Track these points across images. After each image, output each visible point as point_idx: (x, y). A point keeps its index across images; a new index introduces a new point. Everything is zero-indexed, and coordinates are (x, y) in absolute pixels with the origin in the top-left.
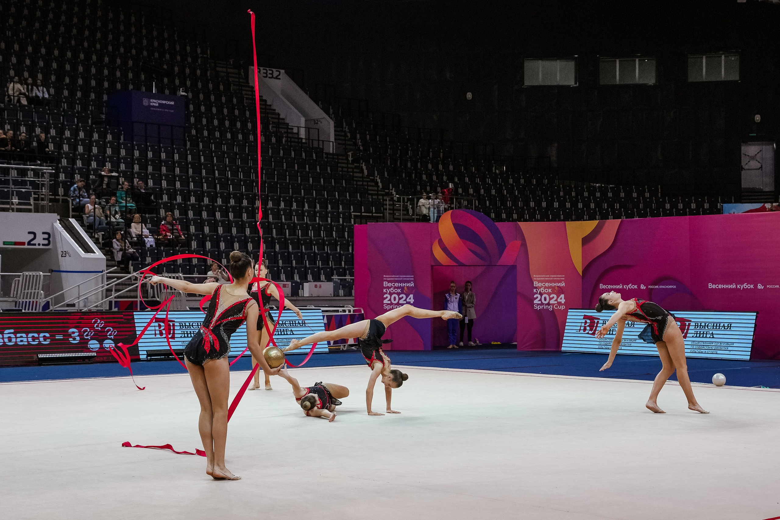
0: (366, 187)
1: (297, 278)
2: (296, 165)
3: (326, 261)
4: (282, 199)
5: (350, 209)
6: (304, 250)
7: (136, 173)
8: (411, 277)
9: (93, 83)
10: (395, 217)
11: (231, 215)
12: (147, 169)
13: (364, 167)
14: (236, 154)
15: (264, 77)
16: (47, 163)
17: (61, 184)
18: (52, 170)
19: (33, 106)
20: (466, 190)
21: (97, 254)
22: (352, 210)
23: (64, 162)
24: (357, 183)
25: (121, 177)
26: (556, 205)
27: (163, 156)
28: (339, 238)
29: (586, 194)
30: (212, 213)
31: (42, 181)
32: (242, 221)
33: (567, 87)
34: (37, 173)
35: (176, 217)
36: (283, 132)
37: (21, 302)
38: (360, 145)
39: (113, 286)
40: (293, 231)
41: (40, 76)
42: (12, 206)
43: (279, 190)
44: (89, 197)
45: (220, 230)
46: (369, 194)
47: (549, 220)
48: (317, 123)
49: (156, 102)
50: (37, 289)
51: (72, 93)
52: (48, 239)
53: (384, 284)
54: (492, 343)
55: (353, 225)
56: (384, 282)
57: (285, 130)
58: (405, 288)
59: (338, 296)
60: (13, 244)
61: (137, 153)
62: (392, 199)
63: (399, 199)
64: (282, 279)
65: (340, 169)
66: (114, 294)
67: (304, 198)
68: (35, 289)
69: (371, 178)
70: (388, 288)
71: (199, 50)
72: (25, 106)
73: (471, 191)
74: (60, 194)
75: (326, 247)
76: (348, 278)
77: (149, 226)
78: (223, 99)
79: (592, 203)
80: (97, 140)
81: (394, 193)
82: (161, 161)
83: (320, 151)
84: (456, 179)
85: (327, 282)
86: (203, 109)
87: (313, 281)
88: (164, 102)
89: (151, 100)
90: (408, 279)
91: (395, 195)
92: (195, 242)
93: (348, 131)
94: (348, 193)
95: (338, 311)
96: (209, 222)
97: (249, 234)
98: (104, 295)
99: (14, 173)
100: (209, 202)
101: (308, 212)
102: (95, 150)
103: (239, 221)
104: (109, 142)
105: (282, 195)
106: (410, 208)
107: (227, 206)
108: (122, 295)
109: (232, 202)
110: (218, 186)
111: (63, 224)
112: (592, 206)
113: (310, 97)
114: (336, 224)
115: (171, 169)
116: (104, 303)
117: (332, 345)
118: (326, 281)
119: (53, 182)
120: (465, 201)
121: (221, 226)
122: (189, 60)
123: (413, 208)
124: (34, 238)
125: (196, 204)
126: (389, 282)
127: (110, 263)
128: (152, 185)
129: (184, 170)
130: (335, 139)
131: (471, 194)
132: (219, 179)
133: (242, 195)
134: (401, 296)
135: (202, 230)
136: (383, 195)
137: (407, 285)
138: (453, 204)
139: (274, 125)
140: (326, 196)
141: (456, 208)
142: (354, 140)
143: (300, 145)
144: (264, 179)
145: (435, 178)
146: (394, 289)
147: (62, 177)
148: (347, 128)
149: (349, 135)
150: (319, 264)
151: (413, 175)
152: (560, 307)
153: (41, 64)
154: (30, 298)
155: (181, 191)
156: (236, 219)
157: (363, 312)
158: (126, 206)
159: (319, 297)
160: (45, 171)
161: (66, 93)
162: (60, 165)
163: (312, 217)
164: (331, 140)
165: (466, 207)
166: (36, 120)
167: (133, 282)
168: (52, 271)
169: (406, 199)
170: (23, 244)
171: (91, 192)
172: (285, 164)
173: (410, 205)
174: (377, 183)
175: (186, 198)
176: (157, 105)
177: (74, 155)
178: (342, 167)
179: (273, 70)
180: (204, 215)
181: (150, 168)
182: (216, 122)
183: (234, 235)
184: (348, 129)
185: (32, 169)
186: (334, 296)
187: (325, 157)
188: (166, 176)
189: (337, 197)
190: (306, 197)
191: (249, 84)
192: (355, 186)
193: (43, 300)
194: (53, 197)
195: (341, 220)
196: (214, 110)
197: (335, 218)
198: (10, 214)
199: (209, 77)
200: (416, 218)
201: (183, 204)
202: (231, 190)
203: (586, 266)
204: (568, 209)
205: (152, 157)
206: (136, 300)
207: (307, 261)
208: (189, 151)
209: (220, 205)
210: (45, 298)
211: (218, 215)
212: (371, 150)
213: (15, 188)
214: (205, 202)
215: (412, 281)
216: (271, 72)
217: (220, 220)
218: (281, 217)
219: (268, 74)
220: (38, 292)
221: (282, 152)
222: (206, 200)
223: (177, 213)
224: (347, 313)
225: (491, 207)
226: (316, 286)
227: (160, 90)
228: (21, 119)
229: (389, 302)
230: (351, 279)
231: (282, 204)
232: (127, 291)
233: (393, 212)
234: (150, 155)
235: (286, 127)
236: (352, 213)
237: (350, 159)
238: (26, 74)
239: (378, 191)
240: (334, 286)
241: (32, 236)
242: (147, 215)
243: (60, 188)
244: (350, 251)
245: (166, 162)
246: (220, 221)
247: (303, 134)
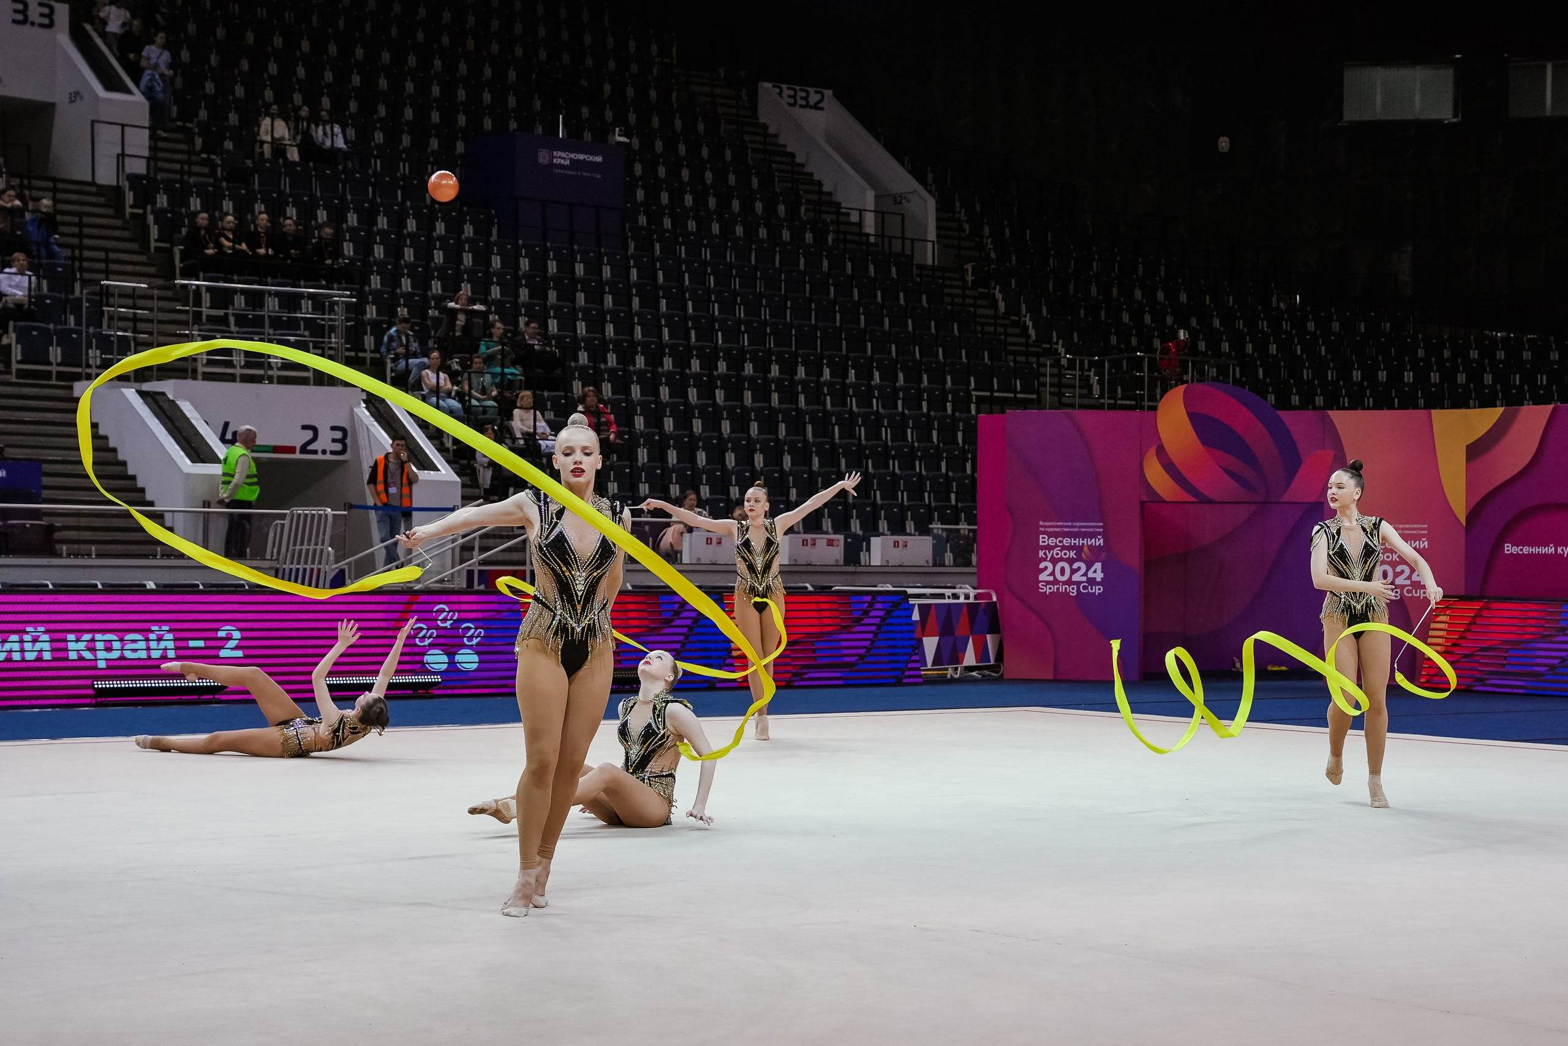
0: (1003, 337)
1: (855, 526)
2: (856, 291)
3: (916, 492)
4: (825, 361)
5: (969, 384)
6: (871, 469)
7: (523, 305)
8: (1097, 526)
9: (435, 117)
10: (1064, 400)
11: (720, 395)
12: (546, 298)
13: (999, 296)
14: (731, 266)
15: (790, 105)
16: (340, 283)
17: (369, 327)
18: (351, 296)
19: (311, 164)
20: (1214, 344)
21: (443, 472)
22: (973, 386)
23: (376, 281)
24: (983, 328)
25: (491, 313)
26: (1409, 377)
27: (580, 269)
28: (944, 444)
29: (1474, 354)
30: (679, 391)
31: (331, 320)
32: (743, 407)
33: (1438, 124)
34: (319, 303)
35: (606, 398)
36: (828, 220)
37: (287, 571)
38: (990, 249)
39: (474, 538)
40: (848, 431)
41: (326, 102)
42: (270, 373)
43: (819, 344)
44: (426, 354)
45: (697, 426)
46: (1008, 352)
47: (1391, 407)
48: (900, 203)
49: (565, 156)
50: (320, 543)
51: (393, 138)
52: (342, 441)
53: (1041, 540)
54: (1269, 668)
55: (975, 418)
56: (1041, 536)
57: (834, 217)
58: (1086, 549)
59: (943, 565)
60: (271, 449)
61: (525, 264)
62: (1057, 364)
63: (1071, 364)
64: (824, 529)
65: (948, 299)
66: (477, 557)
67: (872, 359)
68: (316, 544)
69: (1013, 318)
70: (1050, 548)
71: (654, 49)
72: (294, 163)
73: (1225, 347)
74: (367, 347)
75: (917, 463)
76: (963, 527)
77: (551, 415)
78: (705, 151)
79: (1486, 373)
80: (443, 236)
81: (1062, 350)
82: (574, 280)
83: (906, 262)
84: (1194, 322)
85: (919, 535)
86: (662, 171)
87: (889, 533)
88: (581, 157)
89: (555, 154)
90: (1092, 530)
91: (1063, 354)
92: (645, 450)
93: (965, 218)
94: (963, 351)
95: (942, 596)
96: (674, 407)
97: (756, 433)
98: (457, 558)
99: (272, 305)
100: (673, 367)
101: (880, 388)
102: (439, 257)
103: (737, 407)
104: (468, 240)
105: (827, 353)
106: (1095, 382)
107: (710, 376)
108: (495, 559)
109: (722, 367)
110: (693, 333)
111: (373, 409)
112: (1488, 379)
113: (886, 146)
114: (939, 414)
115: (595, 297)
116: (456, 575)
117: (929, 666)
118: (917, 533)
119: (352, 323)
120: (1213, 367)
121: (698, 418)
122: (634, 68)
123: (1101, 382)
124: (315, 438)
125: (646, 372)
126: (1050, 534)
127: (469, 491)
128: (556, 330)
129: (624, 299)
130: (938, 236)
131: (1225, 353)
132: (696, 320)
133: (742, 351)
134: (1075, 566)
135: (660, 425)
136: (1037, 355)
137: (1089, 543)
138: (1187, 373)
139: (811, 207)
140: (918, 356)
141: (1192, 381)
142: (977, 240)
143: (864, 247)
144: (788, 320)
145: (1148, 318)
146: (1061, 551)
147: (371, 312)
148: (963, 214)
149: (966, 227)
150: (903, 497)
151: (1103, 313)
152: (1416, 593)
153: (329, 76)
154: (306, 563)
155: (617, 344)
156: (728, 403)
157: (995, 599)
158: (503, 374)
159: (902, 566)
160: (337, 299)
161: (379, 137)
162: (367, 288)
163: (889, 401)
164: (929, 238)
165: (1213, 379)
166: (318, 194)
167: (517, 532)
168: (350, 507)
169: (1086, 362)
170: (292, 450)
171: (431, 343)
172: (832, 288)
173: (1095, 375)
174: (1026, 328)
175: (627, 358)
176: (567, 162)
177: (397, 265)
178: (952, 296)
179: (810, 89)
180: (664, 393)
181: (552, 296)
182: (688, 200)
183: (726, 436)
184: (966, 215)
185: (311, 296)
186: (934, 565)
187: (917, 275)
188: (586, 311)
189: (941, 357)
190: (876, 356)
191: (758, 119)
192: (980, 336)
193: (333, 567)
194: (353, 354)
195: (949, 405)
196: (685, 174)
197: (937, 404)
198: (265, 388)
199: (675, 106)
200: (1108, 404)
201: (619, 370)
202: (720, 342)
203: (1474, 508)
204: (1434, 385)
205: (557, 273)
206: (522, 568)
207: (878, 492)
208: (632, 261)
209: (697, 374)
210: (336, 563)
211: (692, 394)
212: (1014, 258)
213: (275, 335)
214: (666, 368)
215: (1099, 533)
216: (804, 94)
217: (696, 404)
218: (825, 399)
219: (798, 98)
220: (322, 550)
221: (825, 263)
222: (668, 363)
223: (607, 389)
224: (962, 600)
225: (1268, 380)
226: (896, 544)
227: (574, 131)
228: (288, 191)
229: (1051, 578)
230: (970, 530)
231: (827, 373)
232: (503, 551)
233: (1060, 391)
234: (552, 267)
235: (835, 210)
236: (973, 393)
237: (970, 278)
238: (297, 98)
239: (1027, 345)
240: (933, 544)
241: (309, 434)
242: (546, 394)
243: (366, 334)
244: (969, 472)
245: (585, 282)
246: (696, 406)
247: (870, 225)
